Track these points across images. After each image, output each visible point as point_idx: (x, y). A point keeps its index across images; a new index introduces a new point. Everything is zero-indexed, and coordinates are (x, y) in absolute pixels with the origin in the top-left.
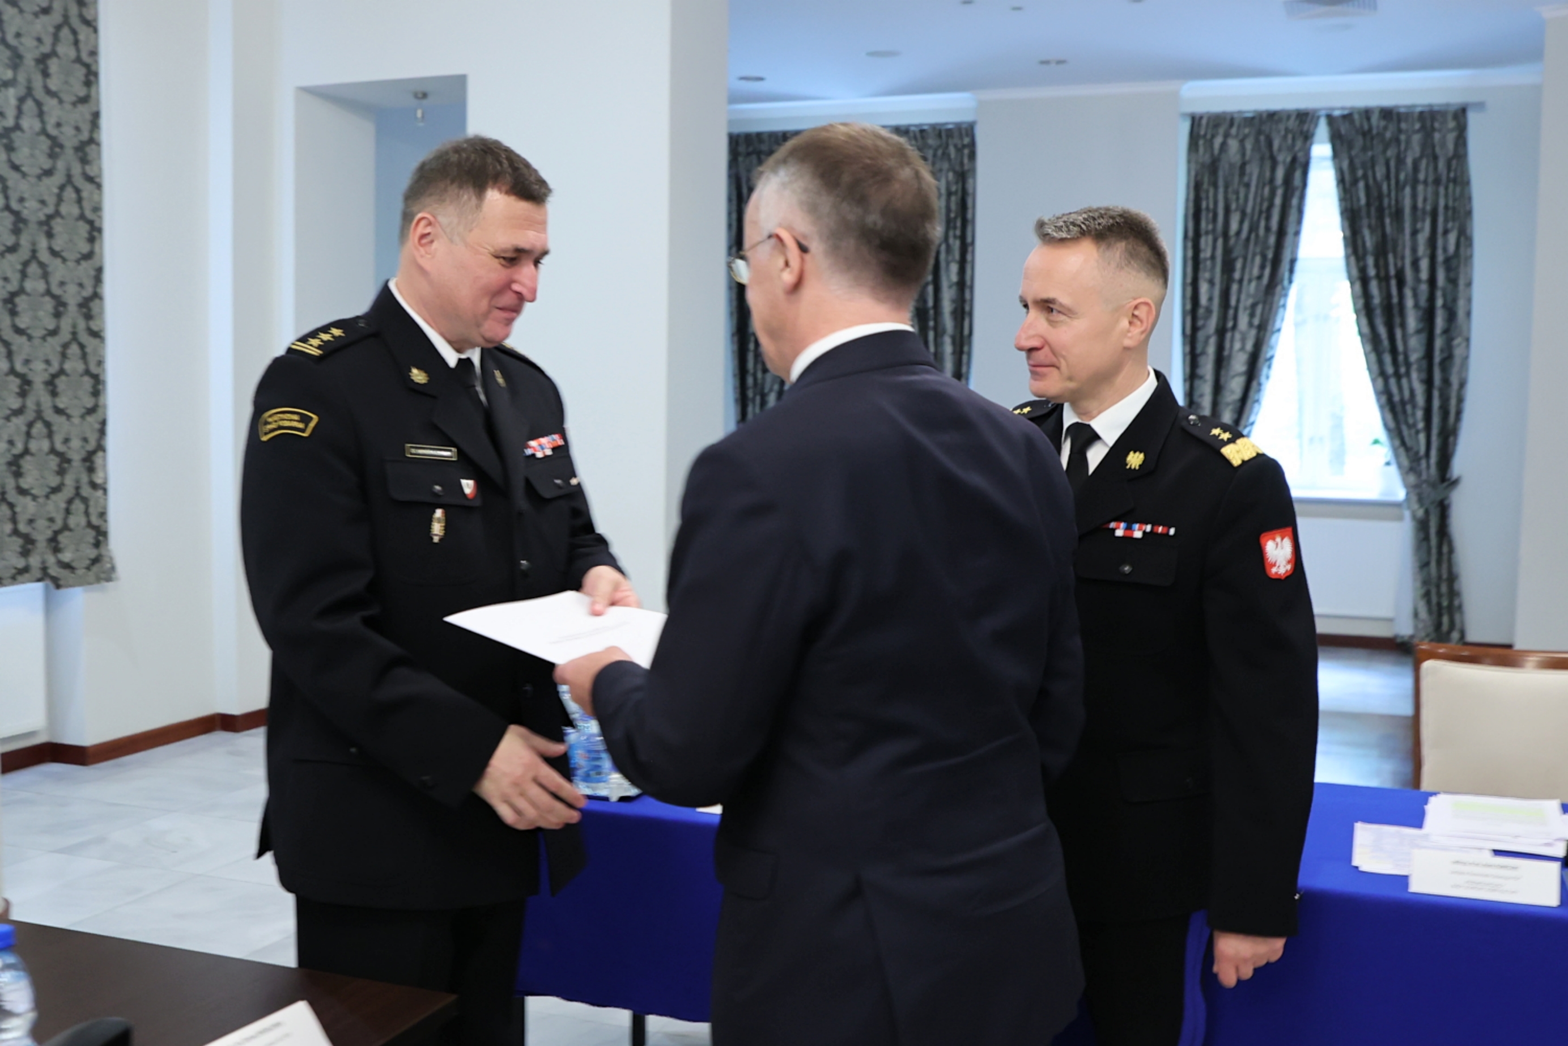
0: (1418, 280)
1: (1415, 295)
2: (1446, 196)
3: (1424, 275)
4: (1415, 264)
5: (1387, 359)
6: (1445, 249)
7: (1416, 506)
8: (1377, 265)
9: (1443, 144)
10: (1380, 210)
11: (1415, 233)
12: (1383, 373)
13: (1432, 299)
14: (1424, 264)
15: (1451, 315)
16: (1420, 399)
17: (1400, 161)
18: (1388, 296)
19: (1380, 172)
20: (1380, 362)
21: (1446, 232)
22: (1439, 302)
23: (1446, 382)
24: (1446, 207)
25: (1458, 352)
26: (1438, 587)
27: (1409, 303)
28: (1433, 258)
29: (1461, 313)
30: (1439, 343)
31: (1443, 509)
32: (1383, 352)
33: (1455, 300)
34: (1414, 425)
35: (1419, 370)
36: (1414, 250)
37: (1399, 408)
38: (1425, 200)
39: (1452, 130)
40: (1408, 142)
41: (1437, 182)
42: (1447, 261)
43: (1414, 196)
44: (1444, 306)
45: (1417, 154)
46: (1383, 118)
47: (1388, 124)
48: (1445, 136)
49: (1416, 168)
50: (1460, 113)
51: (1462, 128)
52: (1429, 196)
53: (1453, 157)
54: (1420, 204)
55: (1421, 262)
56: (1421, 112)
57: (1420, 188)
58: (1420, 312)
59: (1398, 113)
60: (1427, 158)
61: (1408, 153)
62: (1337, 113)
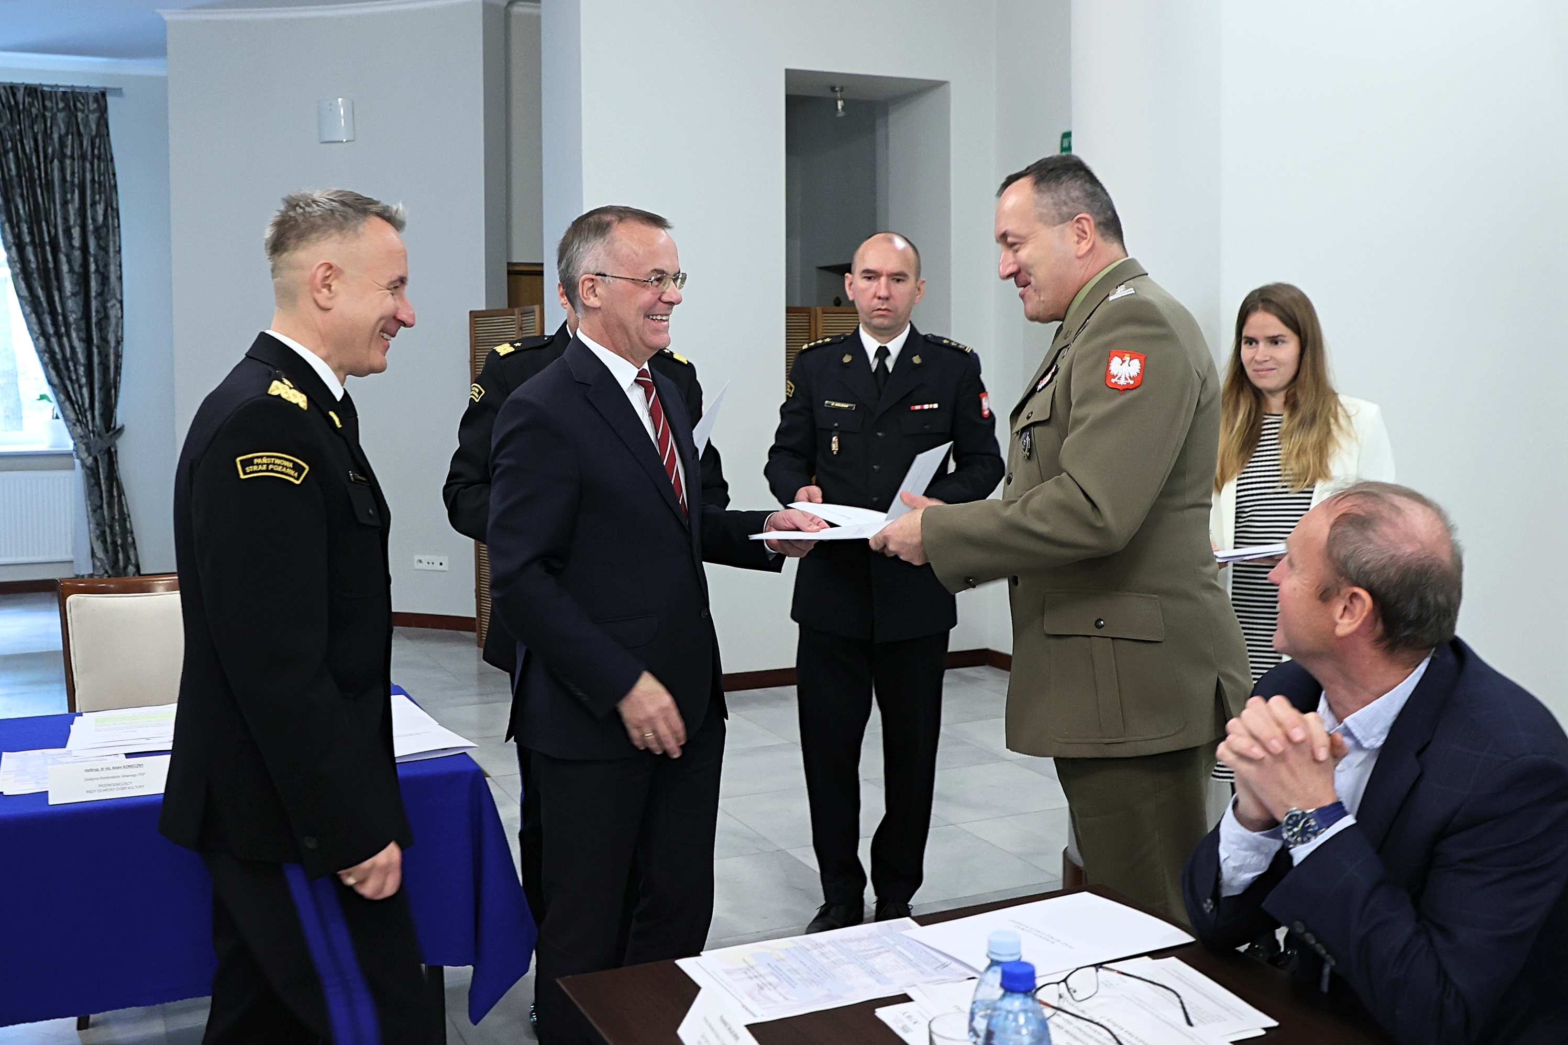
0: (72, 246)
1: (69, 262)
2: (92, 170)
3: (77, 243)
4: (68, 232)
5: (48, 320)
6: (94, 220)
7: (84, 455)
8: (31, 233)
9: (87, 124)
10: (31, 180)
11: (65, 203)
12: (44, 333)
13: (85, 265)
14: (76, 232)
15: (104, 279)
16: (81, 357)
17: (47, 136)
18: (45, 261)
19: (29, 145)
20: (41, 323)
21: (94, 204)
22: (93, 267)
23: (104, 340)
24: (93, 180)
25: (112, 313)
26: (111, 527)
27: (65, 268)
28: (84, 228)
29: (113, 278)
30: (94, 305)
31: (111, 456)
32: (44, 313)
33: (106, 266)
34: (78, 380)
35: (78, 330)
36: (66, 219)
37: (62, 366)
38: (73, 174)
39: (93, 111)
40: (53, 118)
41: (83, 157)
42: (97, 230)
43: (62, 169)
44: (97, 270)
45: (63, 131)
46: (29, 95)
47: (33, 101)
48: (87, 116)
49: (62, 144)
50: (100, 97)
51: (103, 111)
52: (76, 170)
53: (96, 136)
54: (68, 178)
55: (73, 231)
56: (64, 93)
57: (68, 162)
58: (75, 276)
59: (42, 92)
60: (72, 135)
61: (54, 129)
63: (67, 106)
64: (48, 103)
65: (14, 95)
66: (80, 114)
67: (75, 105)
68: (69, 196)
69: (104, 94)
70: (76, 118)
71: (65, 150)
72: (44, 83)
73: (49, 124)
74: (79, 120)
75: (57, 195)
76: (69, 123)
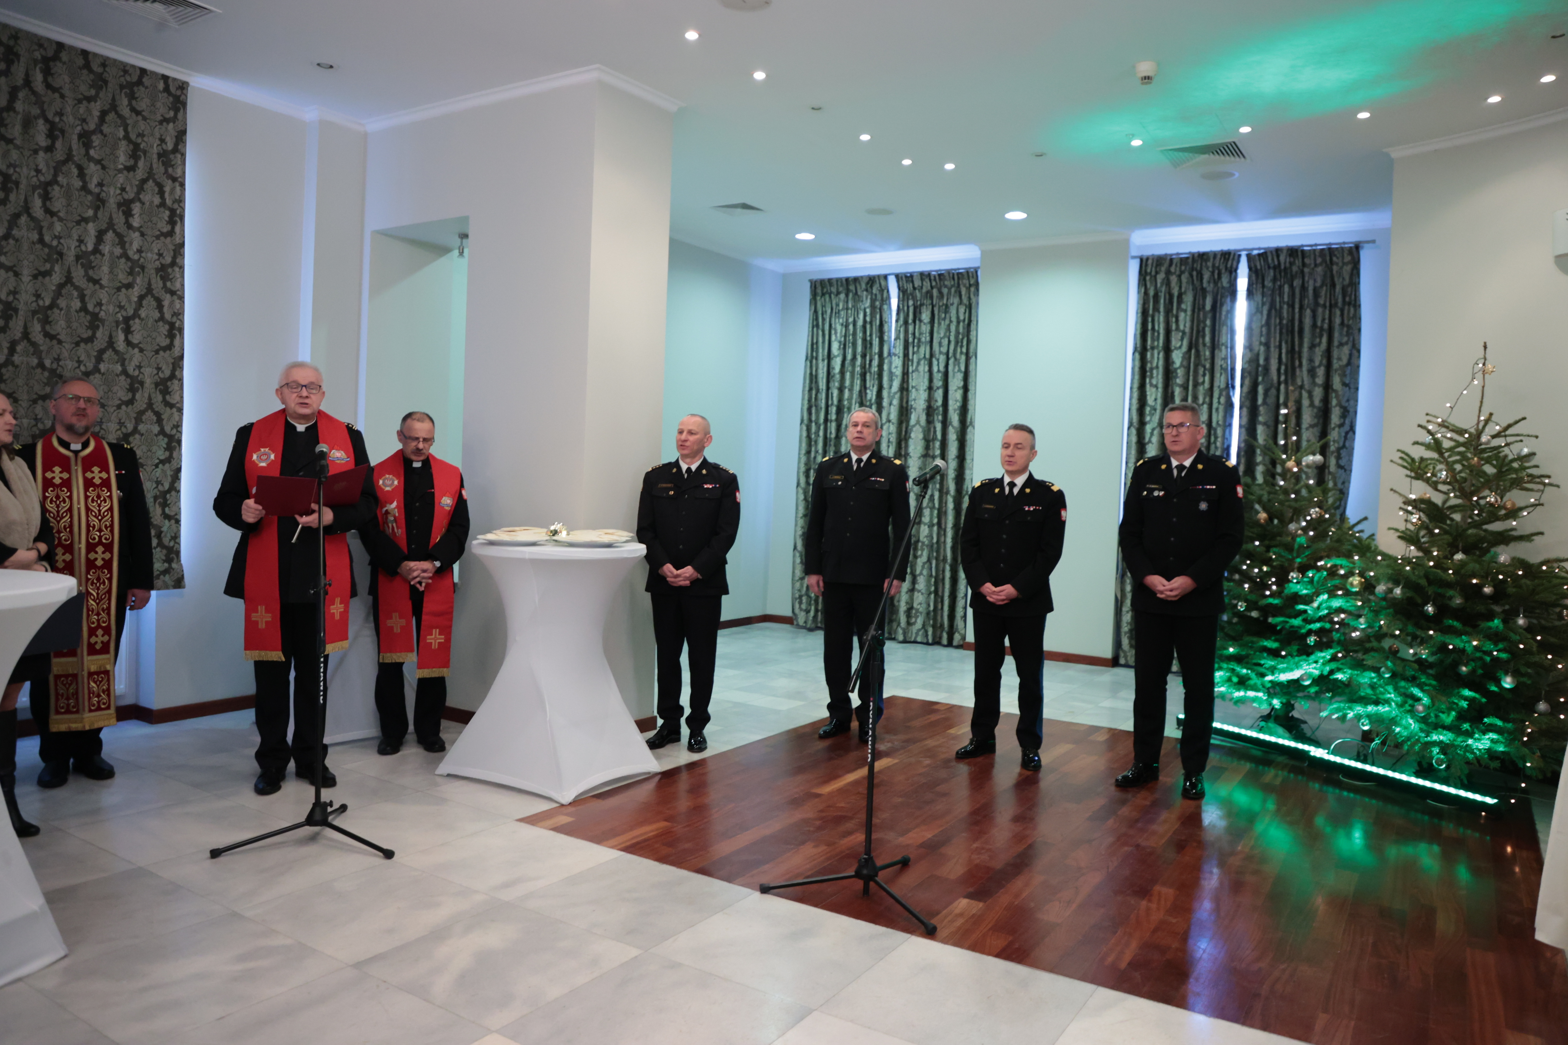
2: (1341, 316)
3: (1320, 380)
4: (1312, 371)
6: (1339, 360)
9: (1340, 274)
11: (1312, 346)
13: (1327, 400)
14: (1321, 372)
15: (1344, 412)
21: (1340, 346)
22: (1334, 402)
24: (1341, 325)
28: (1328, 367)
29: (1350, 409)
38: (1323, 320)
39: (1348, 264)
40: (1311, 274)
41: (1334, 305)
42: (1341, 369)
43: (1315, 317)
44: (1338, 405)
45: (1318, 284)
46: (1290, 256)
47: (1294, 260)
48: (1341, 269)
49: (1316, 295)
50: (1354, 250)
51: (1356, 263)
52: (1327, 317)
53: (1349, 286)
54: (1319, 323)
55: (1318, 370)
56: (1322, 250)
57: (1320, 310)
59: (1303, 251)
60: (1327, 286)
61: (1311, 283)
62: (1255, 252)
63: (1324, 261)
64: (1307, 261)
65: (1278, 256)
66: (1334, 267)
67: (1331, 259)
68: (1318, 340)
69: (1358, 247)
70: (1332, 271)
71: (1319, 300)
72: (1305, 243)
73: (1306, 279)
75: (1307, 340)
76: (1324, 275)
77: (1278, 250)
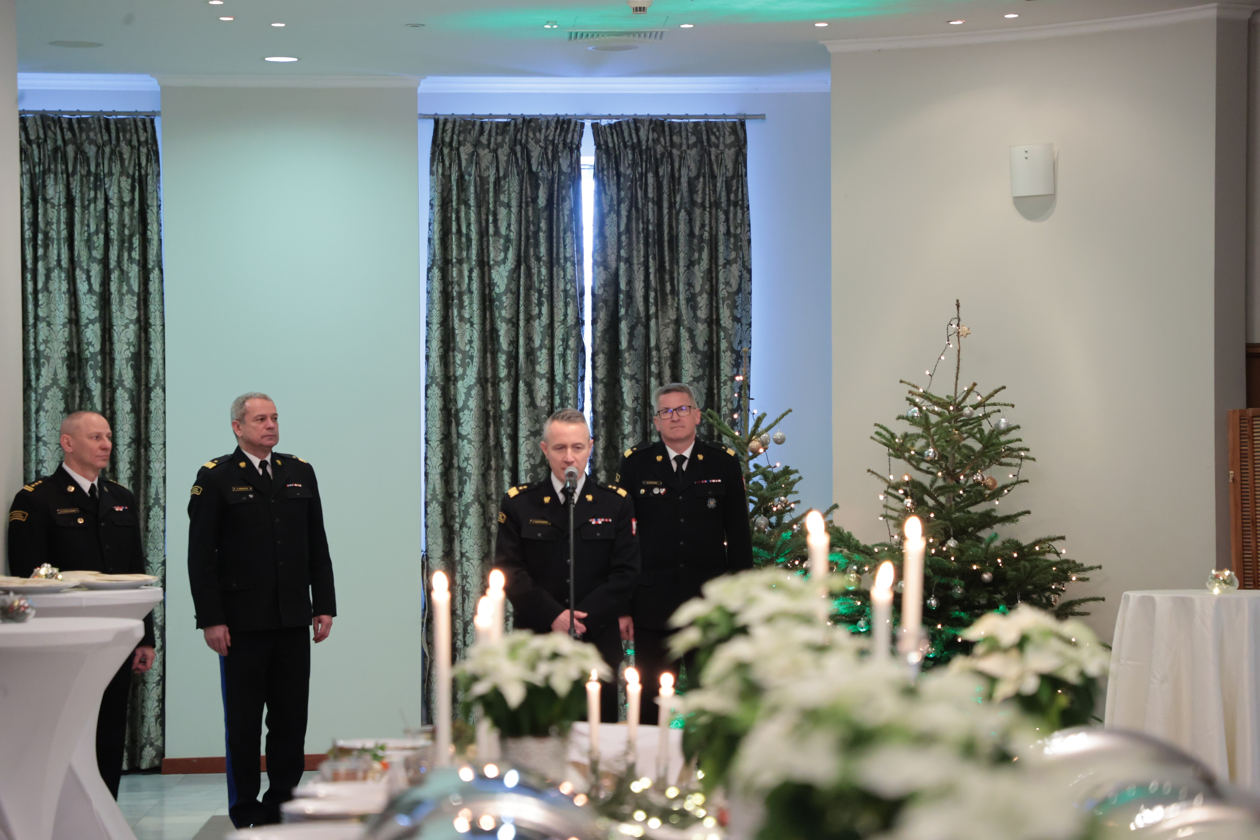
0: (696, 319)
1: (692, 338)
3: (702, 314)
6: (727, 284)
9: (721, 163)
11: (691, 264)
14: (703, 301)
17: (674, 180)
21: (728, 264)
24: (727, 233)
38: (703, 226)
39: (729, 146)
40: (683, 157)
42: (731, 296)
43: (691, 222)
45: (693, 174)
46: (654, 130)
47: (659, 137)
48: (722, 153)
49: (691, 189)
50: (739, 127)
51: (740, 146)
52: (707, 222)
53: (733, 177)
54: (697, 231)
55: (699, 299)
56: (696, 124)
57: (698, 211)
58: (699, 357)
59: (671, 124)
60: (704, 177)
61: (684, 171)
62: (604, 122)
63: (700, 141)
64: (676, 139)
65: (637, 130)
66: (713, 150)
67: (708, 139)
68: (696, 255)
69: (743, 124)
70: (710, 155)
71: (695, 196)
72: (672, 113)
73: (677, 165)
74: (713, 158)
75: (682, 255)
76: (700, 161)
77: (636, 121)
